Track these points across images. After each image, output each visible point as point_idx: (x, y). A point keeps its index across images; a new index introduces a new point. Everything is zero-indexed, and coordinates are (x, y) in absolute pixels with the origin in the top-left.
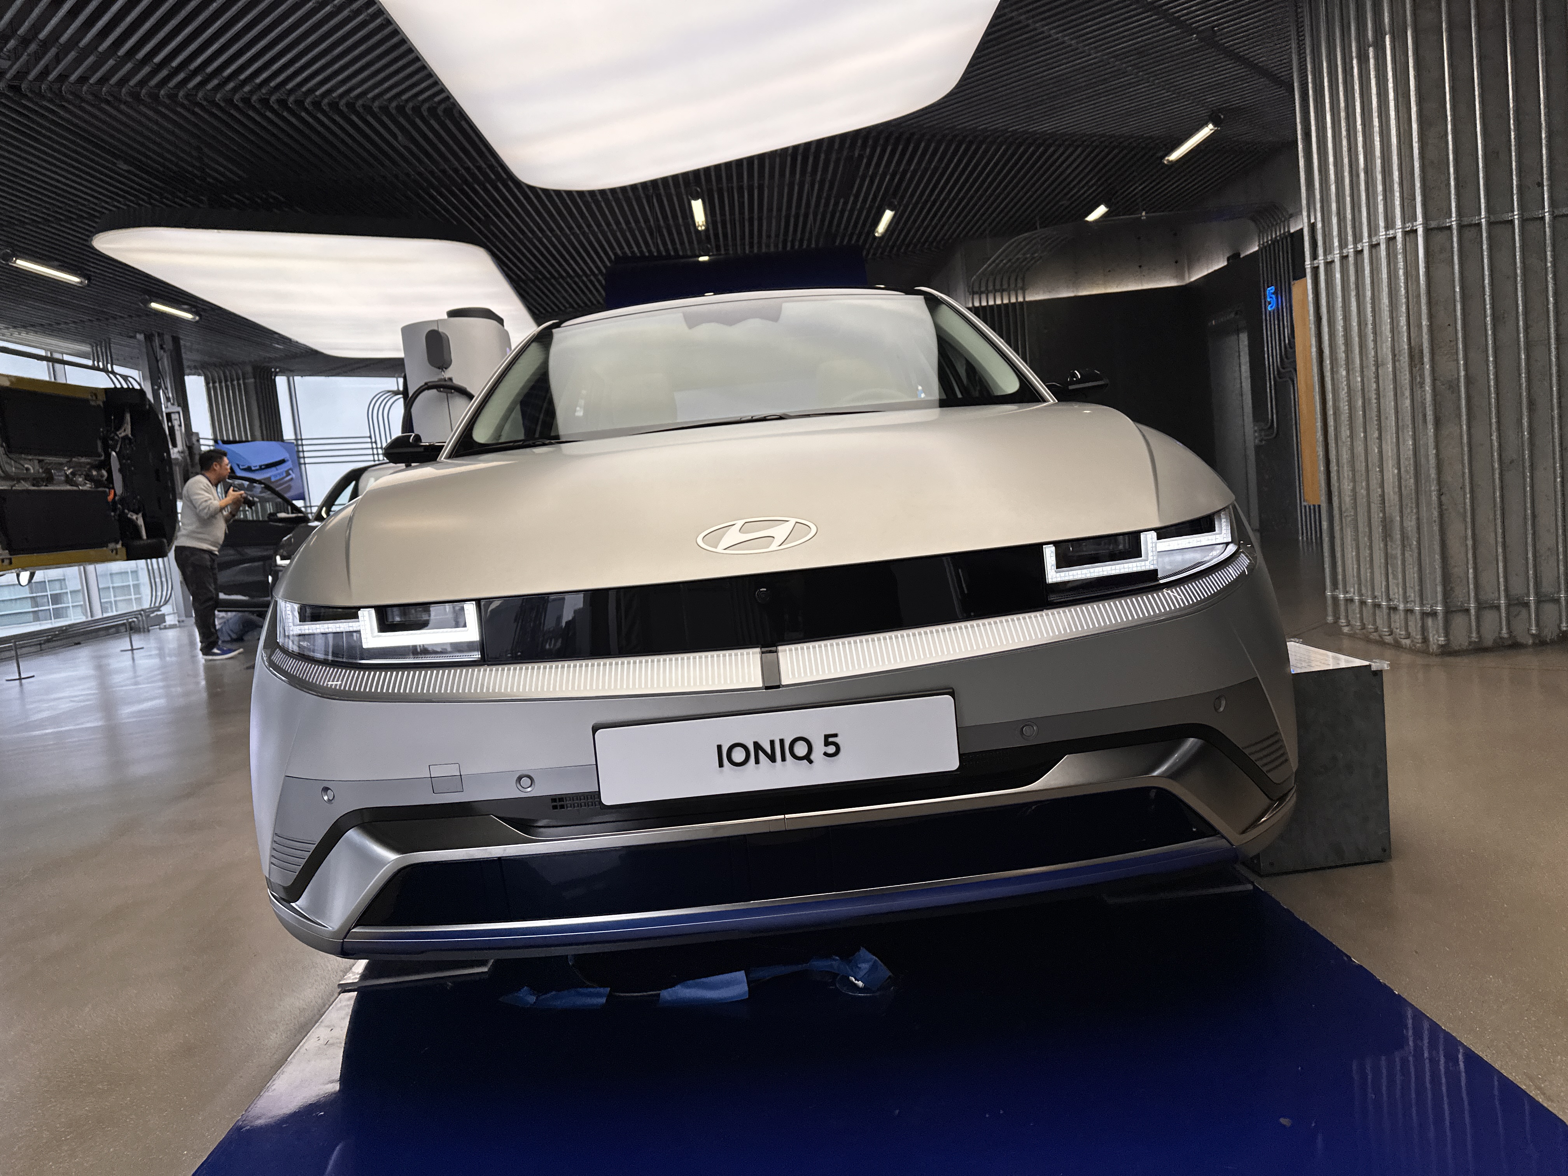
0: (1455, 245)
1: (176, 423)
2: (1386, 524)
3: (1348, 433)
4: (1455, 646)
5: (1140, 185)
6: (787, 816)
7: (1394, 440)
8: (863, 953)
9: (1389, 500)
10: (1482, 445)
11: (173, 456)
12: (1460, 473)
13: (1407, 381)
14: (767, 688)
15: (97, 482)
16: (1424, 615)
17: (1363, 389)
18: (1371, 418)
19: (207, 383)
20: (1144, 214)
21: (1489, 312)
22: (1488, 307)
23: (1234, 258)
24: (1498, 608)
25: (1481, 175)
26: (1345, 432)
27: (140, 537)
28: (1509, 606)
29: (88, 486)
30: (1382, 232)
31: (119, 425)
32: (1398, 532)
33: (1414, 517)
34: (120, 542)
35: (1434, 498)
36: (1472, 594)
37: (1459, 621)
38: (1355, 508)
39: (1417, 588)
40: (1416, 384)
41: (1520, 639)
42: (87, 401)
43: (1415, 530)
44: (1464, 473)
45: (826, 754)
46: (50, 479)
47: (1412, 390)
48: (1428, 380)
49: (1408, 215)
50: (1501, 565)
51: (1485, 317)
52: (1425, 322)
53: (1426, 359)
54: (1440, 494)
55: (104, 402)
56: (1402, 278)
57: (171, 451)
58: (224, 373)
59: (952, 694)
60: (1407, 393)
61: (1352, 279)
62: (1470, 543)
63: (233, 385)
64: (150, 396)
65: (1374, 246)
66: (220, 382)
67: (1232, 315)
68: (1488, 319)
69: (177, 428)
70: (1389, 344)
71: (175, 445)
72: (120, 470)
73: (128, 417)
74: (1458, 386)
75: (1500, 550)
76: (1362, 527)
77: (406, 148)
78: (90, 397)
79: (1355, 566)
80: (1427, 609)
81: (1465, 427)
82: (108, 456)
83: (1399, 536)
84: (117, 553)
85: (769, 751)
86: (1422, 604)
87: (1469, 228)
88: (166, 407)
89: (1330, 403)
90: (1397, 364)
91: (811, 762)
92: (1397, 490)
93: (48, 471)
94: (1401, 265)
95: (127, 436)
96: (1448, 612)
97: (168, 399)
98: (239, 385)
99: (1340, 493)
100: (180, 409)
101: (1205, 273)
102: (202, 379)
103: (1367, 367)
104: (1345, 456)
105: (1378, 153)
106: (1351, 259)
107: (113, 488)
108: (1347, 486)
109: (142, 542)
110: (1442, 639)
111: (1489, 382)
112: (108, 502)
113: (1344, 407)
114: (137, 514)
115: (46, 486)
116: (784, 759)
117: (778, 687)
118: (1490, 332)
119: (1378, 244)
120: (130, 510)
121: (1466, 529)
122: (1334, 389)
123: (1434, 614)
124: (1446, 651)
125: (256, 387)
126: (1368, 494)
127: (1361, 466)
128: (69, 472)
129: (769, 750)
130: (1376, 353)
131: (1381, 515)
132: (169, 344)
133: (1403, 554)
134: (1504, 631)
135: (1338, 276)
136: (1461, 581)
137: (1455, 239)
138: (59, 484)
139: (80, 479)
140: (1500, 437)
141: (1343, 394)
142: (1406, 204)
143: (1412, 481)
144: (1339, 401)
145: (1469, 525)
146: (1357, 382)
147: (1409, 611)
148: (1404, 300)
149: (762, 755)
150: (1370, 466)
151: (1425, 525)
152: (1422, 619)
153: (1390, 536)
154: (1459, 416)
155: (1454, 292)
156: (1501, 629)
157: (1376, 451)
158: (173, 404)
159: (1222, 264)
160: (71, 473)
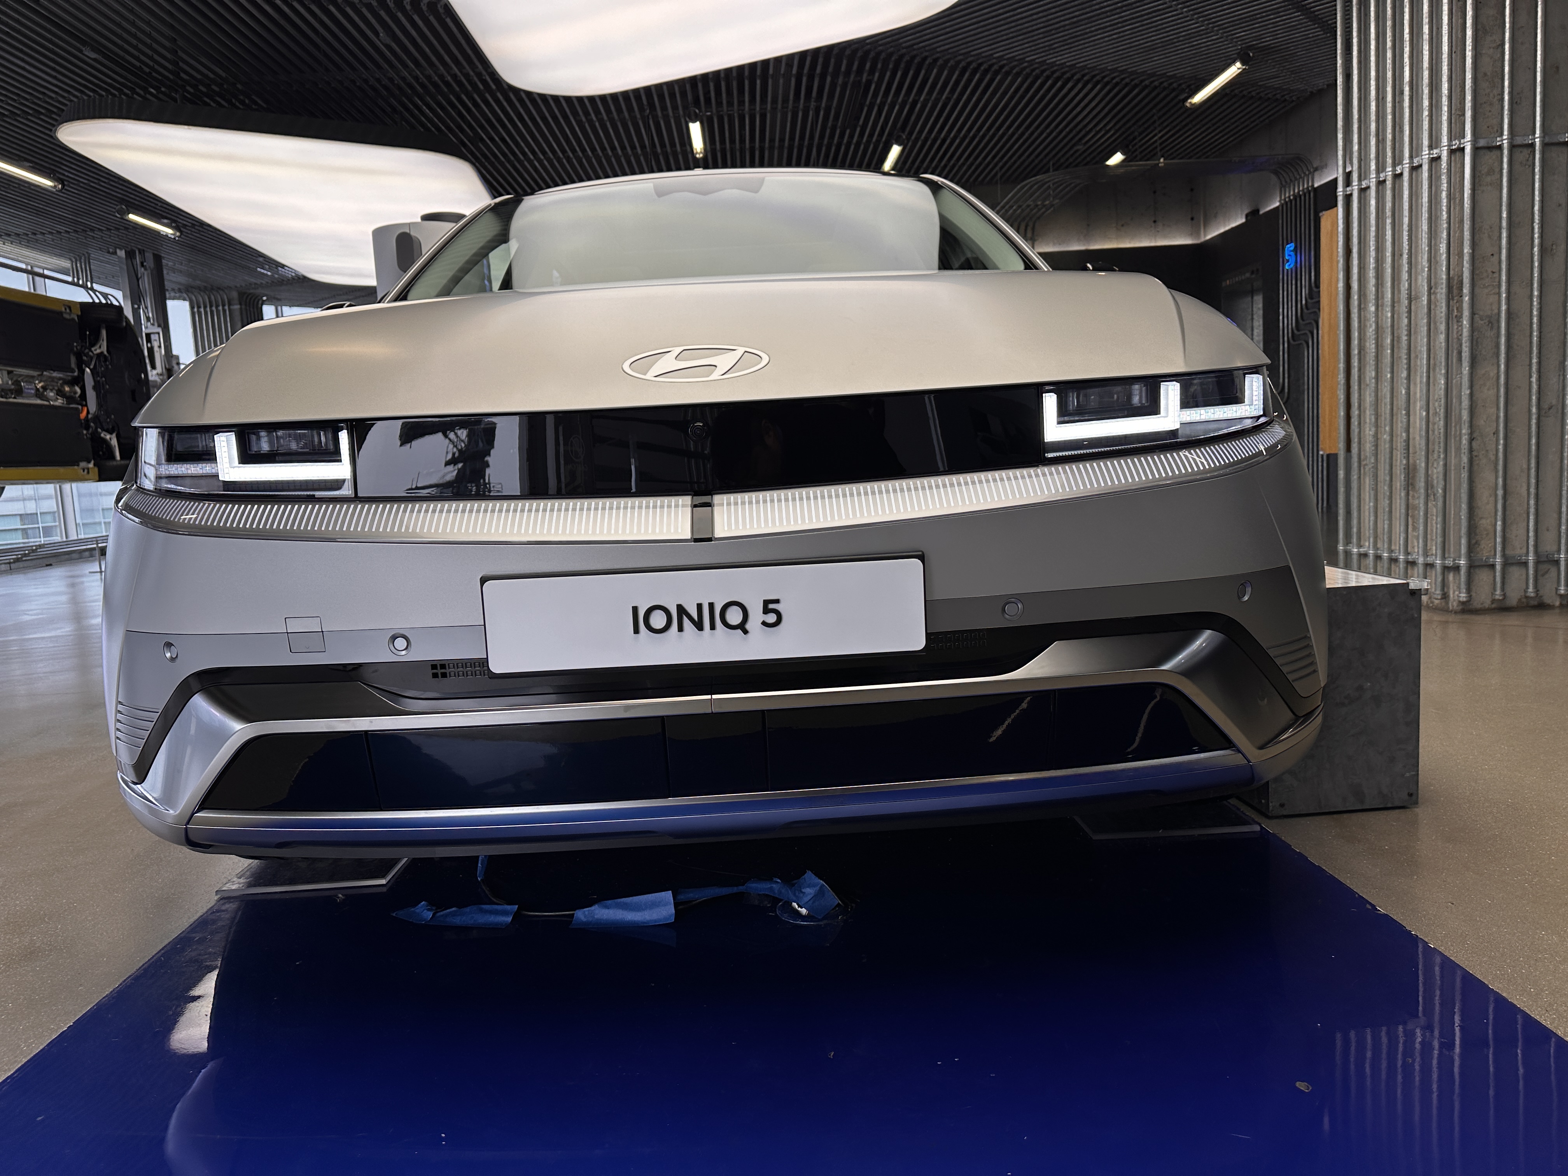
0: (1505, 166)
1: (156, 344)
2: (1410, 472)
3: (1373, 374)
4: (1476, 604)
5: (1160, 132)
6: (714, 697)
7: (1425, 380)
8: (809, 876)
9: (1415, 447)
10: (1519, 387)
11: (151, 378)
12: (1494, 418)
13: (1443, 315)
14: (696, 540)
15: (70, 399)
16: (1446, 569)
17: (1393, 326)
18: (1400, 357)
19: (192, 308)
20: (1162, 160)
21: (1536, 241)
22: (1536, 236)
23: (1253, 215)
24: (1525, 564)
25: (1538, 90)
26: (1370, 373)
27: (113, 457)
28: (1537, 563)
29: (60, 402)
30: (1426, 151)
31: (95, 341)
32: (1423, 480)
33: (1441, 463)
34: (92, 462)
35: (1465, 441)
36: (1499, 548)
37: (1483, 576)
38: (1376, 455)
39: (1439, 540)
40: (1452, 317)
41: (1547, 600)
42: (61, 313)
43: (1441, 477)
44: (1498, 417)
45: (764, 623)
46: (19, 392)
47: (1448, 324)
48: (1466, 313)
49: (1456, 132)
50: (1532, 517)
51: (1532, 248)
52: (1467, 250)
53: (1466, 290)
54: (1471, 440)
55: (78, 316)
56: (1445, 202)
57: (150, 374)
58: (209, 298)
59: (922, 558)
60: (1443, 327)
61: (1389, 205)
62: (1500, 492)
63: (218, 312)
64: (128, 313)
65: (1415, 169)
66: (205, 307)
67: (1248, 275)
68: (1536, 249)
69: (156, 349)
70: (1425, 274)
71: (153, 367)
72: (94, 388)
73: (104, 333)
74: (1499, 321)
75: (1532, 502)
76: (1383, 475)
77: (388, 47)
78: (63, 310)
79: (1372, 518)
80: (1449, 562)
81: (1503, 366)
82: (82, 372)
83: (1422, 484)
84: (88, 472)
85: (696, 618)
86: (1444, 558)
87: (1521, 149)
88: (146, 328)
89: (1355, 342)
90: (1433, 297)
91: (746, 632)
92: (1424, 433)
93: (17, 383)
94: (1445, 186)
95: (102, 353)
96: (1472, 567)
97: (148, 319)
98: (224, 311)
99: (1360, 439)
100: (160, 330)
101: (1222, 230)
102: (186, 304)
103: (1399, 301)
104: (1369, 399)
105: (1426, 64)
106: (1389, 184)
107: (86, 405)
108: (1369, 432)
109: (115, 463)
110: (1463, 596)
111: (1531, 319)
112: (80, 420)
113: (1371, 346)
114: (111, 433)
115: (15, 398)
116: (713, 627)
117: (709, 540)
118: (1536, 264)
119: (1420, 166)
120: (103, 430)
121: (1497, 478)
122: (1360, 327)
123: (1456, 568)
124: (1467, 609)
125: (241, 314)
126: (1391, 441)
127: (1385, 410)
128: (39, 386)
129: (695, 615)
130: (1410, 285)
131: (1404, 462)
132: (150, 262)
133: (1426, 504)
134: (1531, 589)
135: (1373, 202)
136: (1487, 534)
137: (1505, 160)
138: (29, 396)
139: (52, 394)
140: (1539, 379)
141: (1371, 331)
142: (1453, 121)
143: (1442, 423)
144: (1365, 341)
145: (1501, 473)
146: (1387, 317)
147: (1429, 566)
148: (1445, 226)
149: (686, 621)
150: (1395, 408)
151: (1453, 472)
152: (1443, 574)
153: (1412, 484)
154: (1498, 355)
155: (1501, 218)
156: (1527, 588)
157: (1404, 392)
158: (153, 325)
159: (1241, 220)
160: (42, 387)
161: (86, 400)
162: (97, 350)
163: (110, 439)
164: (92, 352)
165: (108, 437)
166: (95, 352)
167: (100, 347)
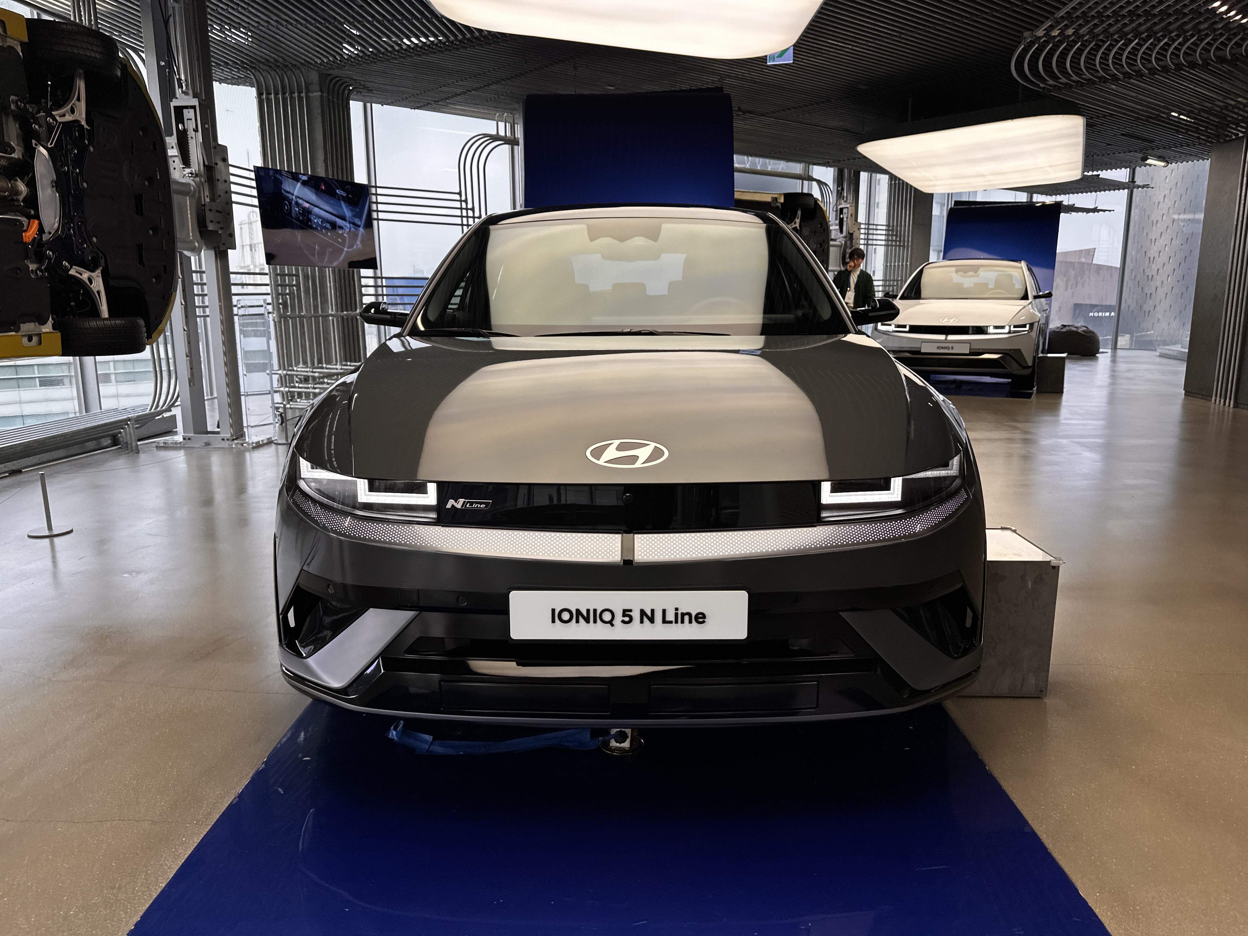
161: (36, 207)
162: (63, 116)
163: (90, 280)
164: (54, 118)
165: (85, 276)
166: (59, 119)
167: (72, 111)
